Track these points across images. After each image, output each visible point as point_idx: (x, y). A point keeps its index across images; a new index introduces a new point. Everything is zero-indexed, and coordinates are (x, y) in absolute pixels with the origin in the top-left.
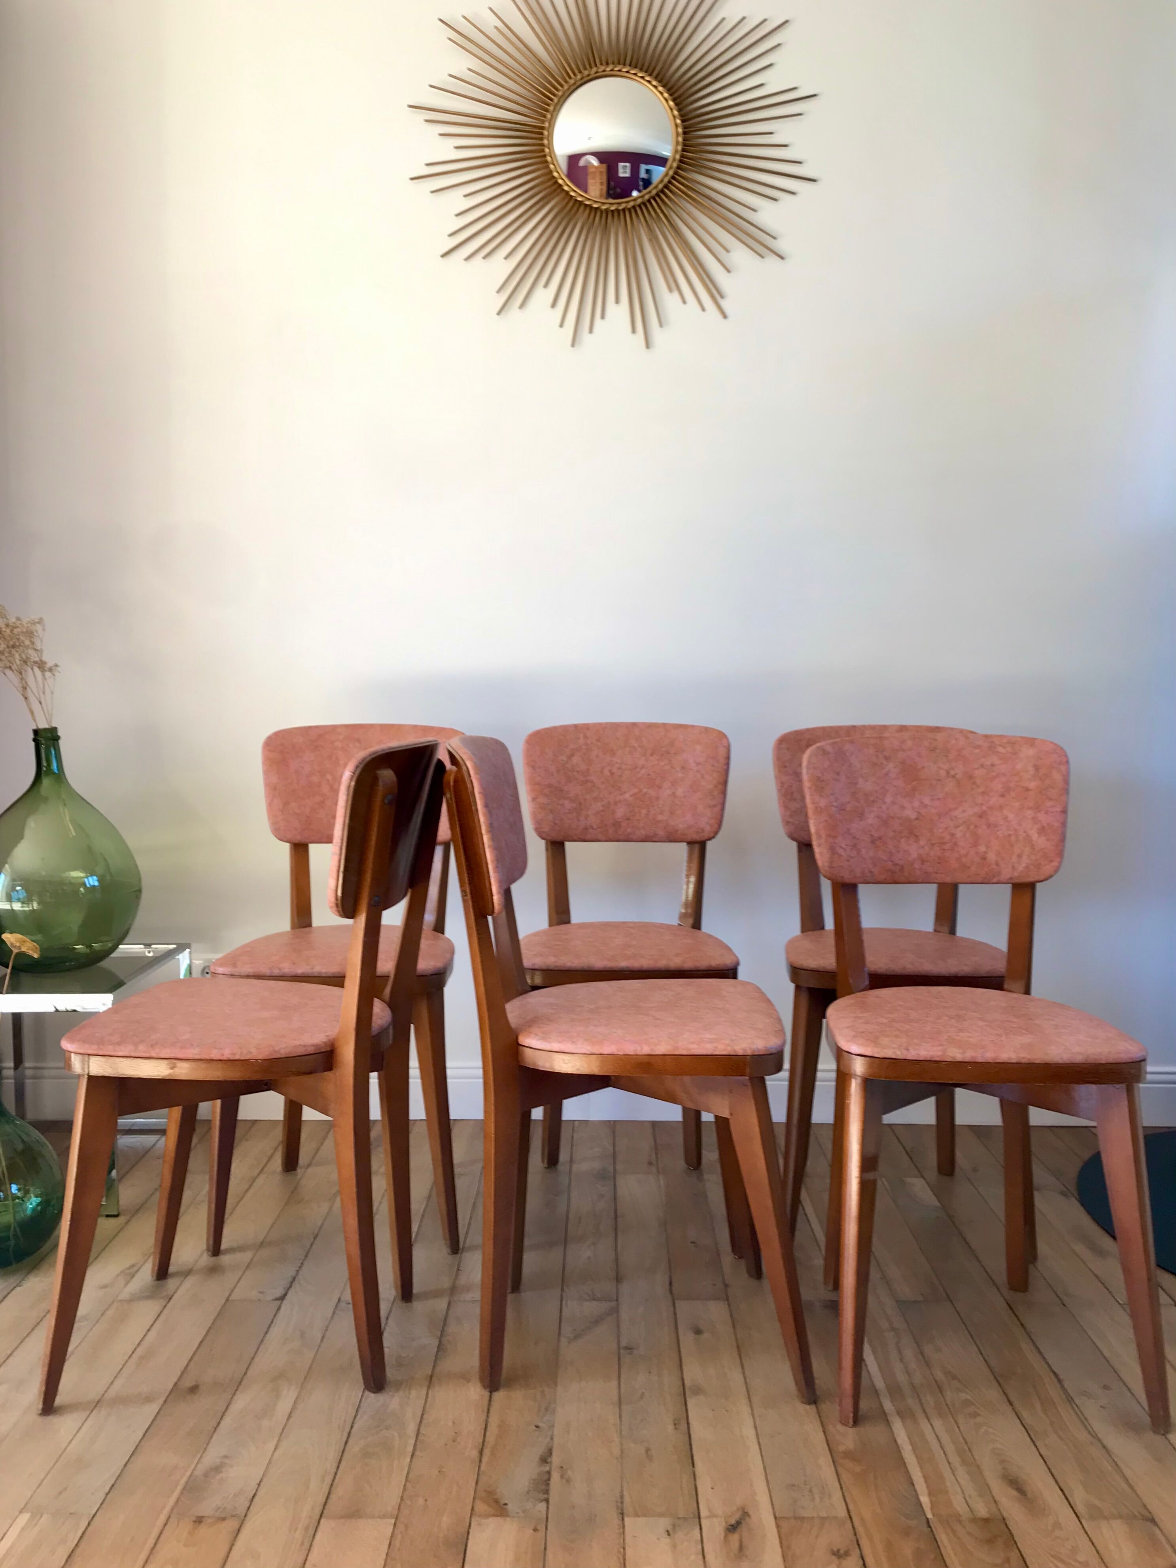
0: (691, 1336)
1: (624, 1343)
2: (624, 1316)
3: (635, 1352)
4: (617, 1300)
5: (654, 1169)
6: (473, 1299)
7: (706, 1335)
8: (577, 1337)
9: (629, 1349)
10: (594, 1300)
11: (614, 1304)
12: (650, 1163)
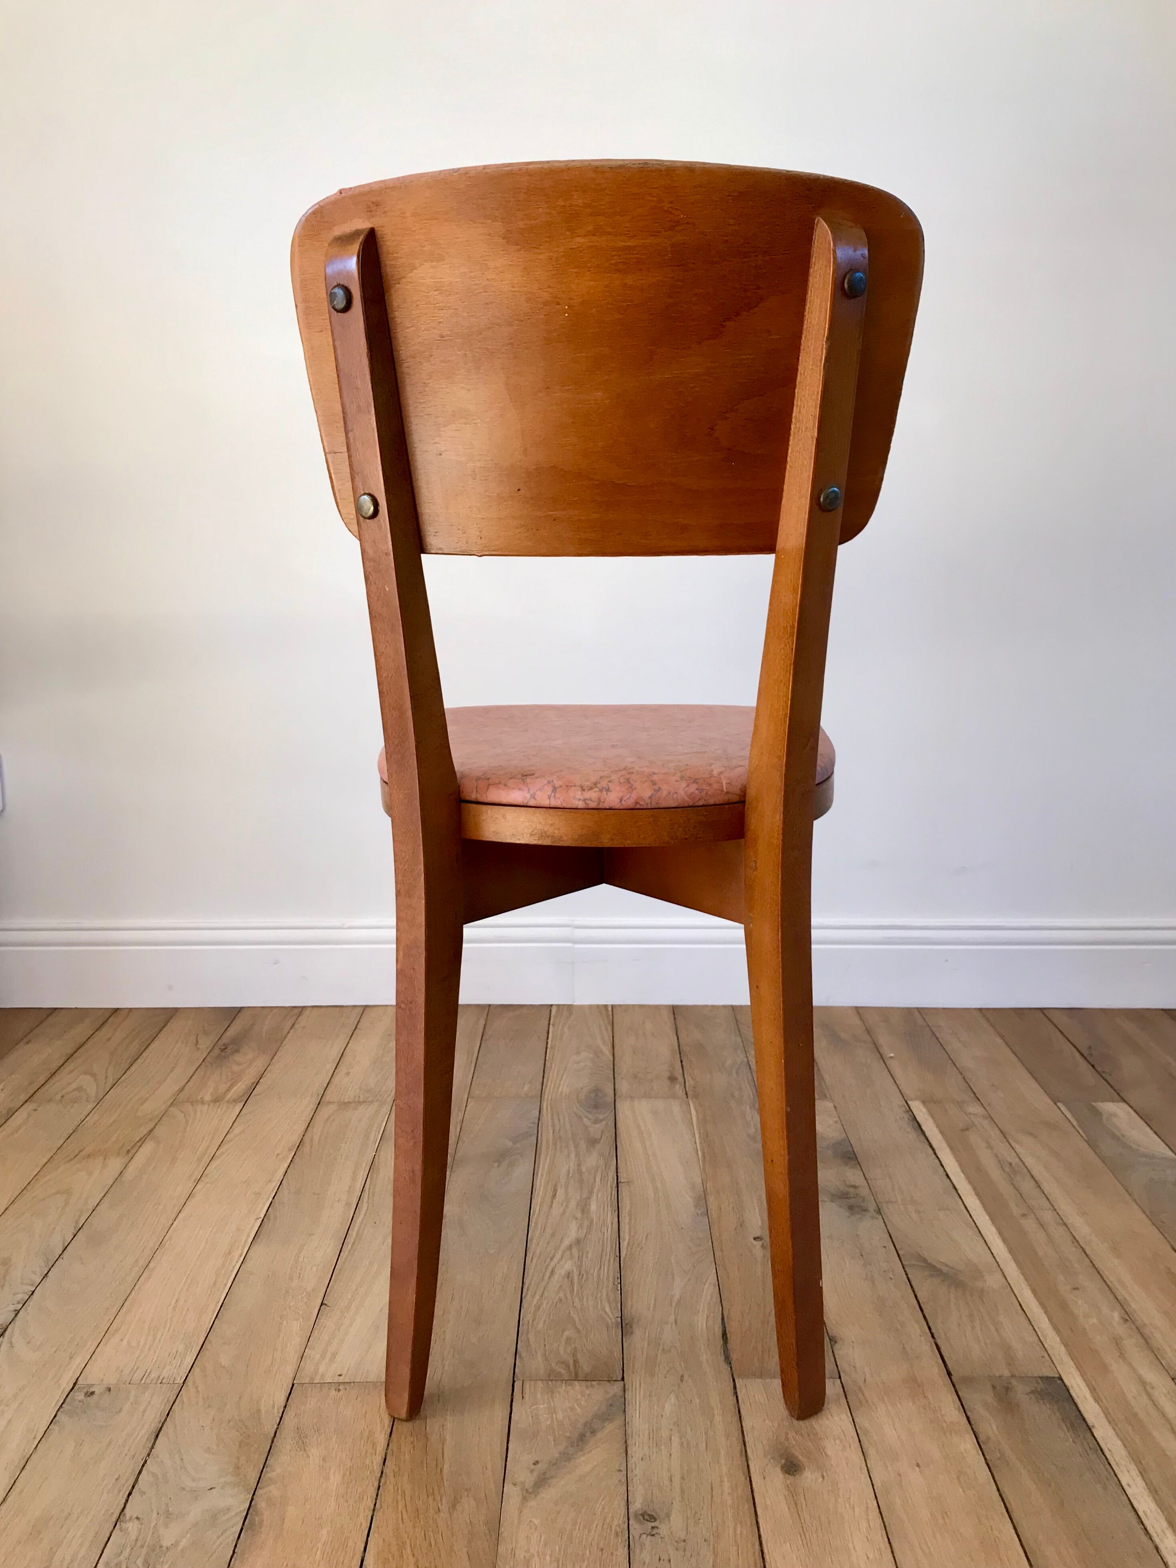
0: (777, 1477)
1: (637, 1505)
2: (638, 1421)
3: (663, 1529)
4: (623, 1379)
5: (678, 1089)
6: (341, 1379)
7: (809, 1477)
8: (542, 1481)
9: (648, 1517)
10: (576, 1379)
11: (616, 1388)
12: (672, 1079)
